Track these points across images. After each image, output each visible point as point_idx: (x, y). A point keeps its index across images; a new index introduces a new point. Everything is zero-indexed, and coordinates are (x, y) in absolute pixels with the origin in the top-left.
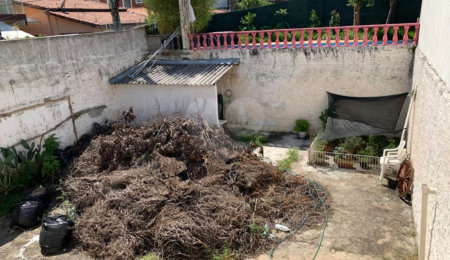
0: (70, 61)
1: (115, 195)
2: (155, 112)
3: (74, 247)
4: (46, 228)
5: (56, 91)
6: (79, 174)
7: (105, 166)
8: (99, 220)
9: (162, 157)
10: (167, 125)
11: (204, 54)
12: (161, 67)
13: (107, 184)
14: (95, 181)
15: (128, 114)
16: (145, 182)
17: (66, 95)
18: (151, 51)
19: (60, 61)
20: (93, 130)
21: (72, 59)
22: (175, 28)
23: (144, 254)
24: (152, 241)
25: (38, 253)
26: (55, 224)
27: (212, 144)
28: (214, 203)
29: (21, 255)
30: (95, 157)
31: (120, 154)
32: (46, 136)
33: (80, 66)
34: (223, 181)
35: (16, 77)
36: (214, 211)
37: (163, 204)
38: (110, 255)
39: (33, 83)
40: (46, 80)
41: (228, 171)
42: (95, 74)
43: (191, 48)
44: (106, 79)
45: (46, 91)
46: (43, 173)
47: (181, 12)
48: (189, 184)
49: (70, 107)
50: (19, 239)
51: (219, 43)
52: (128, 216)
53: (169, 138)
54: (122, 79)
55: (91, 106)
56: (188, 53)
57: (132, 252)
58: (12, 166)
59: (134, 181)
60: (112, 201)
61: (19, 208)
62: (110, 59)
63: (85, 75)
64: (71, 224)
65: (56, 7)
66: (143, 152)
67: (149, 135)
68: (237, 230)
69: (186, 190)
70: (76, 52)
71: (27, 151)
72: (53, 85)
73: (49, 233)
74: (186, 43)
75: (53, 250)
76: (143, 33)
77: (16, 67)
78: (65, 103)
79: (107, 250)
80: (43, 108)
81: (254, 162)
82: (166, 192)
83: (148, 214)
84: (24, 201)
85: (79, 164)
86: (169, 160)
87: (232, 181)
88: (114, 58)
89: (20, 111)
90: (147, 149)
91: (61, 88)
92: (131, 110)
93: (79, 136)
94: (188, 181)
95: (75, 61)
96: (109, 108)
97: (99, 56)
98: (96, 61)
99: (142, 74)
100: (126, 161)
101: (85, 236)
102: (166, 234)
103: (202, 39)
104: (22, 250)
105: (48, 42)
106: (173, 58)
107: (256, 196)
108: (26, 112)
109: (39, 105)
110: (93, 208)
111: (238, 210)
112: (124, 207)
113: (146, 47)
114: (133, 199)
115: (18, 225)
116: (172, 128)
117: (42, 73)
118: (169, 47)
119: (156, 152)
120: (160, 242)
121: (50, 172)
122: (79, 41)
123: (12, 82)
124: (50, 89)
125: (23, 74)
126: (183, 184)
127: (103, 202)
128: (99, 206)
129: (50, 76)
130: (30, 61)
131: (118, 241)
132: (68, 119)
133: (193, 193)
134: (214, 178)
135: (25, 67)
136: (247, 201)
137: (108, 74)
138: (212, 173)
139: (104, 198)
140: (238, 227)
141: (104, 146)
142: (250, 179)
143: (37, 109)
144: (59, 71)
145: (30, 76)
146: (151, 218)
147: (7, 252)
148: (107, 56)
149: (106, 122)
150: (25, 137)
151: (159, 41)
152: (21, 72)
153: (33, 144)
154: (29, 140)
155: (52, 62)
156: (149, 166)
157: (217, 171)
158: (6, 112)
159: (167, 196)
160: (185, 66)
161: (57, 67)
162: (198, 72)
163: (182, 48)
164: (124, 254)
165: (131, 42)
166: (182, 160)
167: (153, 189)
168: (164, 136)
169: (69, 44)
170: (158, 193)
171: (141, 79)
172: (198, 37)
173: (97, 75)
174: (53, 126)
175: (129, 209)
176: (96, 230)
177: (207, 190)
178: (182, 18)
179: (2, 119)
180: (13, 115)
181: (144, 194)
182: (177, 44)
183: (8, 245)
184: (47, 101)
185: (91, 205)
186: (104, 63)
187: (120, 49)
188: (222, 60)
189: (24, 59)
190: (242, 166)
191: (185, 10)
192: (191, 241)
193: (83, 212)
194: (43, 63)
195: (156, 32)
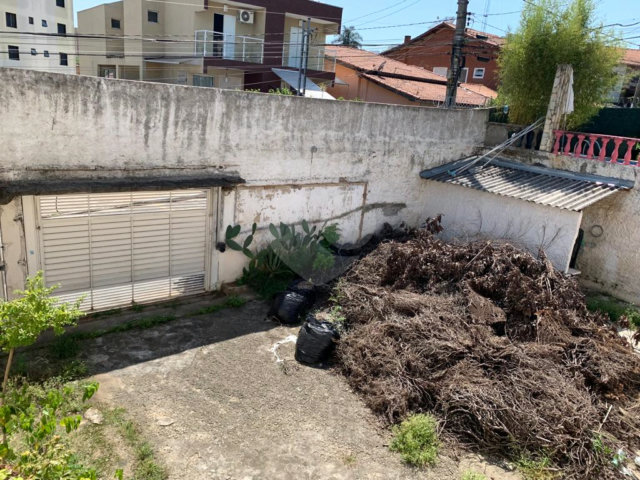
0: (382, 138)
1: (397, 320)
2: (474, 229)
3: (332, 365)
4: (308, 330)
5: (355, 171)
6: (357, 280)
7: (390, 280)
8: (371, 344)
9: (473, 293)
10: (489, 251)
11: (572, 163)
12: (497, 169)
13: (390, 303)
14: (375, 295)
15: (434, 223)
16: (441, 318)
17: (364, 179)
18: (488, 145)
19: (371, 135)
20: (382, 232)
21: (385, 135)
22: (534, 118)
23: (418, 412)
24: (434, 400)
25: (291, 357)
26: (319, 329)
27: (554, 298)
28: (538, 384)
29: (273, 350)
30: (380, 266)
31: (414, 270)
32: (329, 224)
33: (392, 146)
34: (559, 359)
35: (319, 144)
36: (535, 395)
37: (460, 356)
38: (375, 394)
39: (334, 156)
40: (348, 155)
41: (572, 346)
42: (406, 160)
43: (552, 151)
44: (417, 170)
45: (345, 169)
46: (314, 266)
47: (553, 97)
48: (506, 343)
49: (365, 195)
50: (274, 331)
51: (603, 151)
52: (409, 354)
53: (488, 269)
54: (439, 174)
55: (389, 200)
56: (547, 158)
57: (404, 402)
58: (286, 248)
59: (427, 312)
60: (392, 327)
61: (283, 297)
62: (431, 144)
63: (394, 160)
64: (337, 336)
65: (371, 68)
66: (445, 277)
67: (460, 258)
68: (568, 437)
69: (498, 349)
70: (393, 127)
71: (305, 234)
72: (354, 163)
73: (310, 337)
74: (546, 142)
75: (308, 360)
76: (485, 117)
77: (323, 133)
78: (361, 189)
79: (372, 386)
80: (335, 188)
81: (622, 347)
82: (468, 342)
83: (437, 361)
84: (290, 290)
85: (360, 269)
86: (482, 301)
87: (575, 363)
88: (435, 144)
89: (311, 186)
90: (452, 275)
91: (362, 168)
92: (439, 219)
93: (364, 234)
94: (503, 338)
95: (387, 139)
96: (410, 209)
97: (418, 138)
98: (412, 144)
99: (467, 173)
100: (420, 283)
101: (349, 358)
102: (457, 397)
103: (575, 140)
104: (276, 346)
105: (365, 108)
106: (518, 160)
107: (611, 401)
108: (317, 188)
109: (332, 184)
110: (367, 327)
111: (579, 410)
112: (407, 341)
113: (482, 138)
114: (421, 334)
115: (277, 316)
116: (496, 257)
117: (348, 145)
118: (518, 144)
119: (465, 283)
120: (446, 406)
121: (323, 266)
122: (400, 114)
123: (314, 149)
124: (350, 167)
125: (327, 143)
126: (495, 340)
127: (380, 325)
128: (375, 327)
129: (354, 151)
130: (340, 128)
131: (388, 380)
132: (357, 210)
133: (508, 357)
134: (546, 347)
135: (332, 134)
136: (595, 402)
137: (422, 164)
138: (544, 340)
139: (383, 320)
140: (572, 434)
141: (396, 254)
142: (608, 372)
143: (330, 188)
144: (366, 147)
145: (334, 146)
146: (439, 368)
147: (260, 342)
148: (428, 140)
149: (402, 225)
150: (307, 218)
151: (505, 133)
152: (326, 140)
153: (315, 227)
154: (309, 222)
155: (362, 134)
156: (451, 298)
157: (554, 340)
158: (297, 183)
159: (468, 347)
160: (535, 174)
161: (366, 142)
162: (557, 188)
163: (537, 148)
164: (394, 400)
165: (464, 127)
166: (502, 306)
167: (450, 331)
168: (481, 265)
169: (387, 116)
170: (458, 340)
171: (465, 180)
172: (570, 136)
173: (408, 162)
174: (339, 213)
175: (413, 346)
176: (364, 356)
177: (531, 361)
178: (552, 105)
179: (292, 190)
180: (303, 189)
181: (437, 333)
182: (532, 141)
183: (263, 334)
184: (343, 181)
185: (363, 322)
186: (421, 149)
187: (447, 134)
188: (600, 178)
189: (334, 124)
190: (598, 347)
191: (560, 93)
192: (491, 422)
193: (351, 327)
194: (352, 133)
195: (503, 119)
